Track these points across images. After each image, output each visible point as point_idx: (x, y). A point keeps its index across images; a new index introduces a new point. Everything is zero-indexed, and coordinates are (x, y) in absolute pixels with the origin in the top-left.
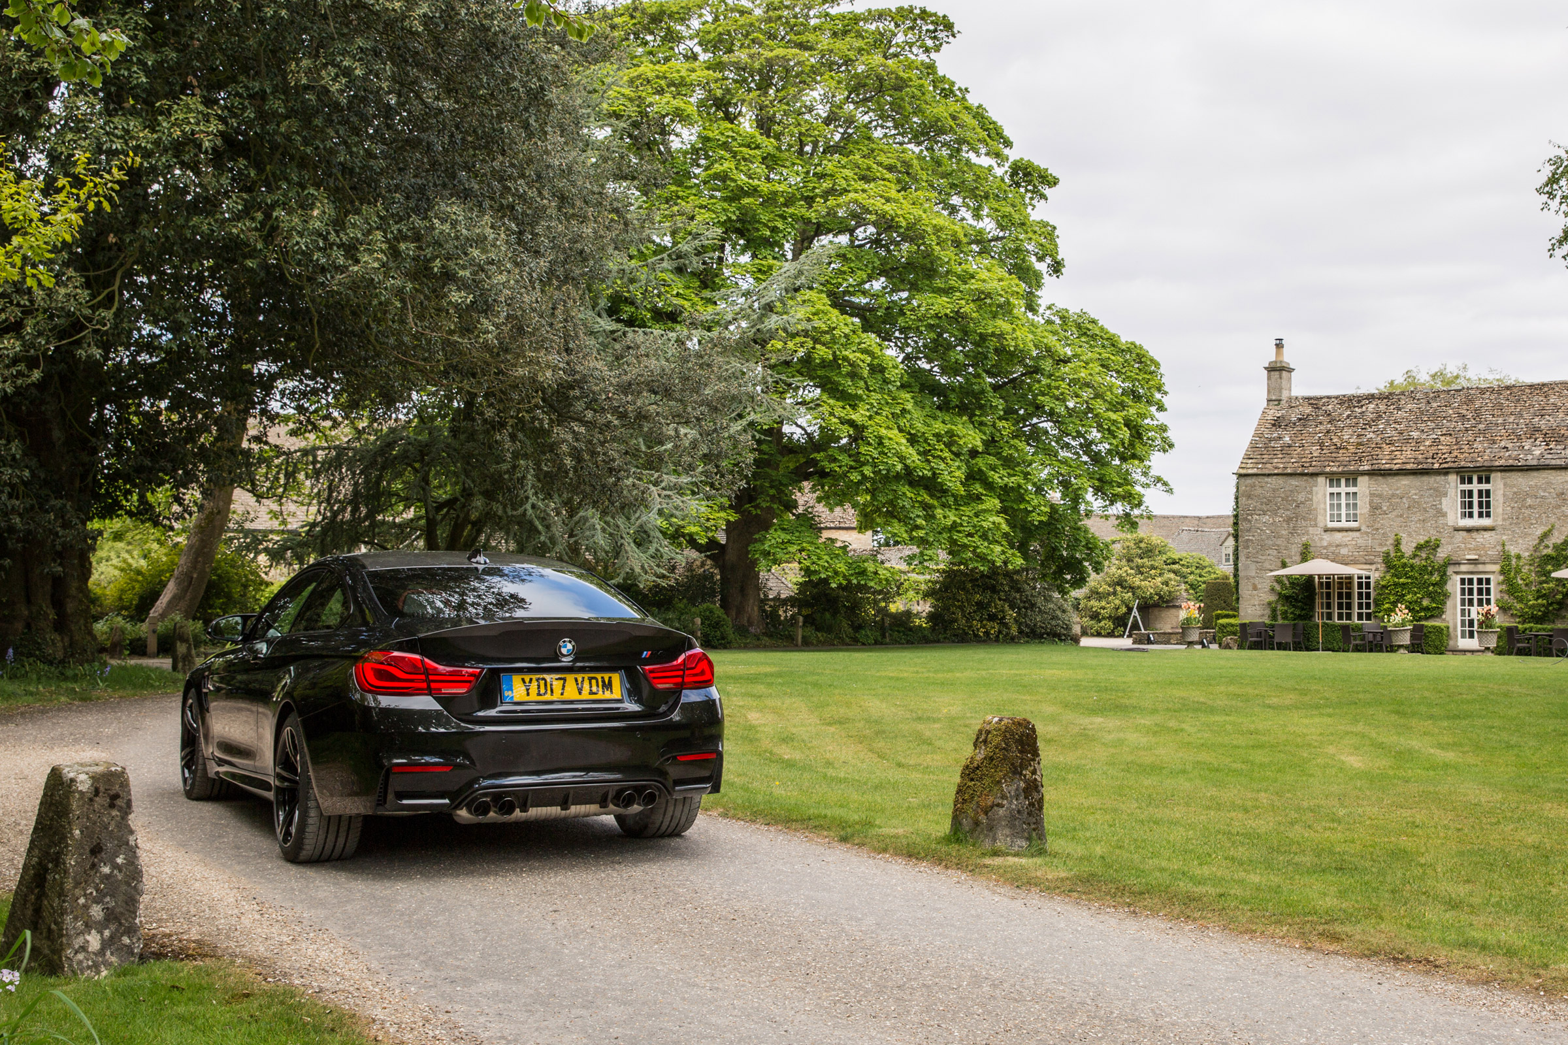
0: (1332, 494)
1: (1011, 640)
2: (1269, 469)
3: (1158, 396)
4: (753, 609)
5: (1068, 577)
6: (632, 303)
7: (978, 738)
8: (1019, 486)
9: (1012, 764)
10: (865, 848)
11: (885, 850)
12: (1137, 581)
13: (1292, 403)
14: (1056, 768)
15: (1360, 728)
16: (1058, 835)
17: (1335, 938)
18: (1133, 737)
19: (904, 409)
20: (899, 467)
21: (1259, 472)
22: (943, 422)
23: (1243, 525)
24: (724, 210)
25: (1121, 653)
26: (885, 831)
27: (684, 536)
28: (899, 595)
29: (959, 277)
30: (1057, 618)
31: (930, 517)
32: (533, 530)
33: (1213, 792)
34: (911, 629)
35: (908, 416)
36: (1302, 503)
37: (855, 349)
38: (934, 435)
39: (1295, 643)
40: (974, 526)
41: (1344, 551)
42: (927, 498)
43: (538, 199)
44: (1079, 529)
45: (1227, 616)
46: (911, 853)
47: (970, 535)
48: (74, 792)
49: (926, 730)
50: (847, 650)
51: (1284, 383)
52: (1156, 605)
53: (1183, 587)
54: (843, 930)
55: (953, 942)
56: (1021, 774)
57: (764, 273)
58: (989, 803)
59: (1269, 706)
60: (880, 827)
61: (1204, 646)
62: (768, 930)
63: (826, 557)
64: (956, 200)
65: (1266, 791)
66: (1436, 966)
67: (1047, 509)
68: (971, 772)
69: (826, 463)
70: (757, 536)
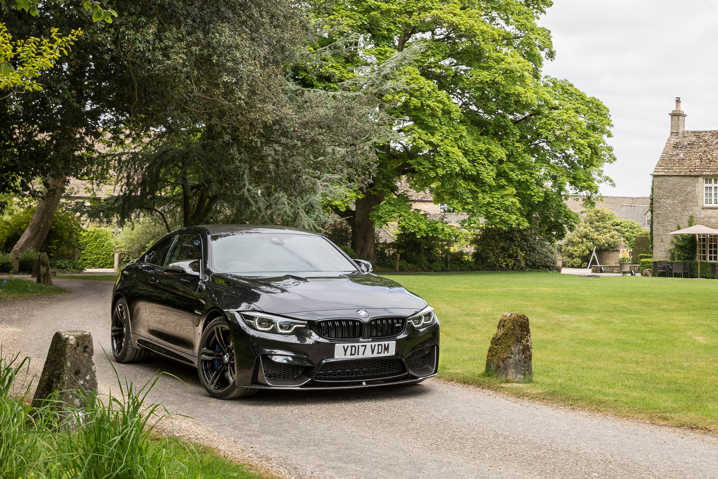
0: (706, 188)
1: (521, 270)
2: (671, 172)
3: (608, 128)
4: (370, 249)
5: (555, 233)
6: (305, 71)
7: (499, 324)
8: (527, 181)
9: (517, 337)
10: (442, 380)
11: (452, 380)
12: (595, 235)
13: (685, 135)
14: (542, 342)
15: (708, 322)
16: (539, 374)
17: (666, 419)
18: (585, 326)
19: (461, 135)
20: (458, 169)
21: (666, 174)
22: (484, 143)
23: (656, 205)
24: (360, 18)
25: (583, 278)
26: (452, 371)
27: (332, 206)
28: (456, 242)
29: (495, 60)
30: (548, 257)
31: (475, 198)
32: (248, 204)
33: (622, 354)
34: (462, 262)
35: (464, 140)
36: (689, 192)
37: (434, 100)
38: (478, 151)
39: (684, 273)
40: (501, 204)
41: (713, 221)
42: (474, 187)
43: (260, 19)
44: (561, 206)
45: (646, 257)
46: (465, 382)
47: (498, 209)
48: (68, 344)
49: (472, 321)
50: (425, 275)
51: (680, 123)
52: (606, 250)
53: (622, 239)
54: (433, 415)
55: (486, 421)
56: (521, 342)
57: (382, 55)
58: (505, 357)
59: (662, 310)
60: (449, 369)
61: (632, 274)
62: (397, 415)
63: (414, 221)
64: (494, 14)
65: (650, 354)
66: (709, 431)
67: (543, 195)
68: (496, 341)
69: (415, 166)
70: (374, 207)
